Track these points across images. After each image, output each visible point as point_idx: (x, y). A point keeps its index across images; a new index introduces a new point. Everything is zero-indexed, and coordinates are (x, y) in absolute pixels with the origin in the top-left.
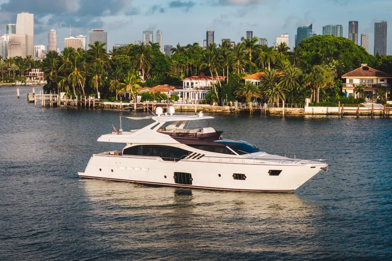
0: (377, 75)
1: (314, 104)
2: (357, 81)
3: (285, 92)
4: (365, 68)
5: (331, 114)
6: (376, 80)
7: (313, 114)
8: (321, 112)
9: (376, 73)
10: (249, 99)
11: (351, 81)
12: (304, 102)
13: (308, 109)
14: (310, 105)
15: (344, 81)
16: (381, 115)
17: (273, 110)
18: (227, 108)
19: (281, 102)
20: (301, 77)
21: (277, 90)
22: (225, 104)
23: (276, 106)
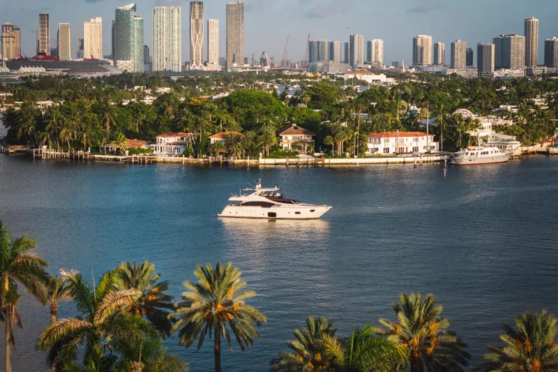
0: (304, 133)
1: (265, 156)
2: (290, 137)
3: (245, 148)
4: (295, 128)
5: (278, 164)
6: (303, 137)
7: (265, 164)
8: (271, 163)
9: (304, 131)
10: (218, 153)
11: (286, 138)
12: (259, 156)
13: (262, 161)
14: (263, 158)
15: (281, 137)
16: (312, 164)
17: (236, 161)
18: (201, 160)
19: (242, 155)
20: (256, 138)
21: (239, 147)
22: (200, 157)
23: (238, 159)
